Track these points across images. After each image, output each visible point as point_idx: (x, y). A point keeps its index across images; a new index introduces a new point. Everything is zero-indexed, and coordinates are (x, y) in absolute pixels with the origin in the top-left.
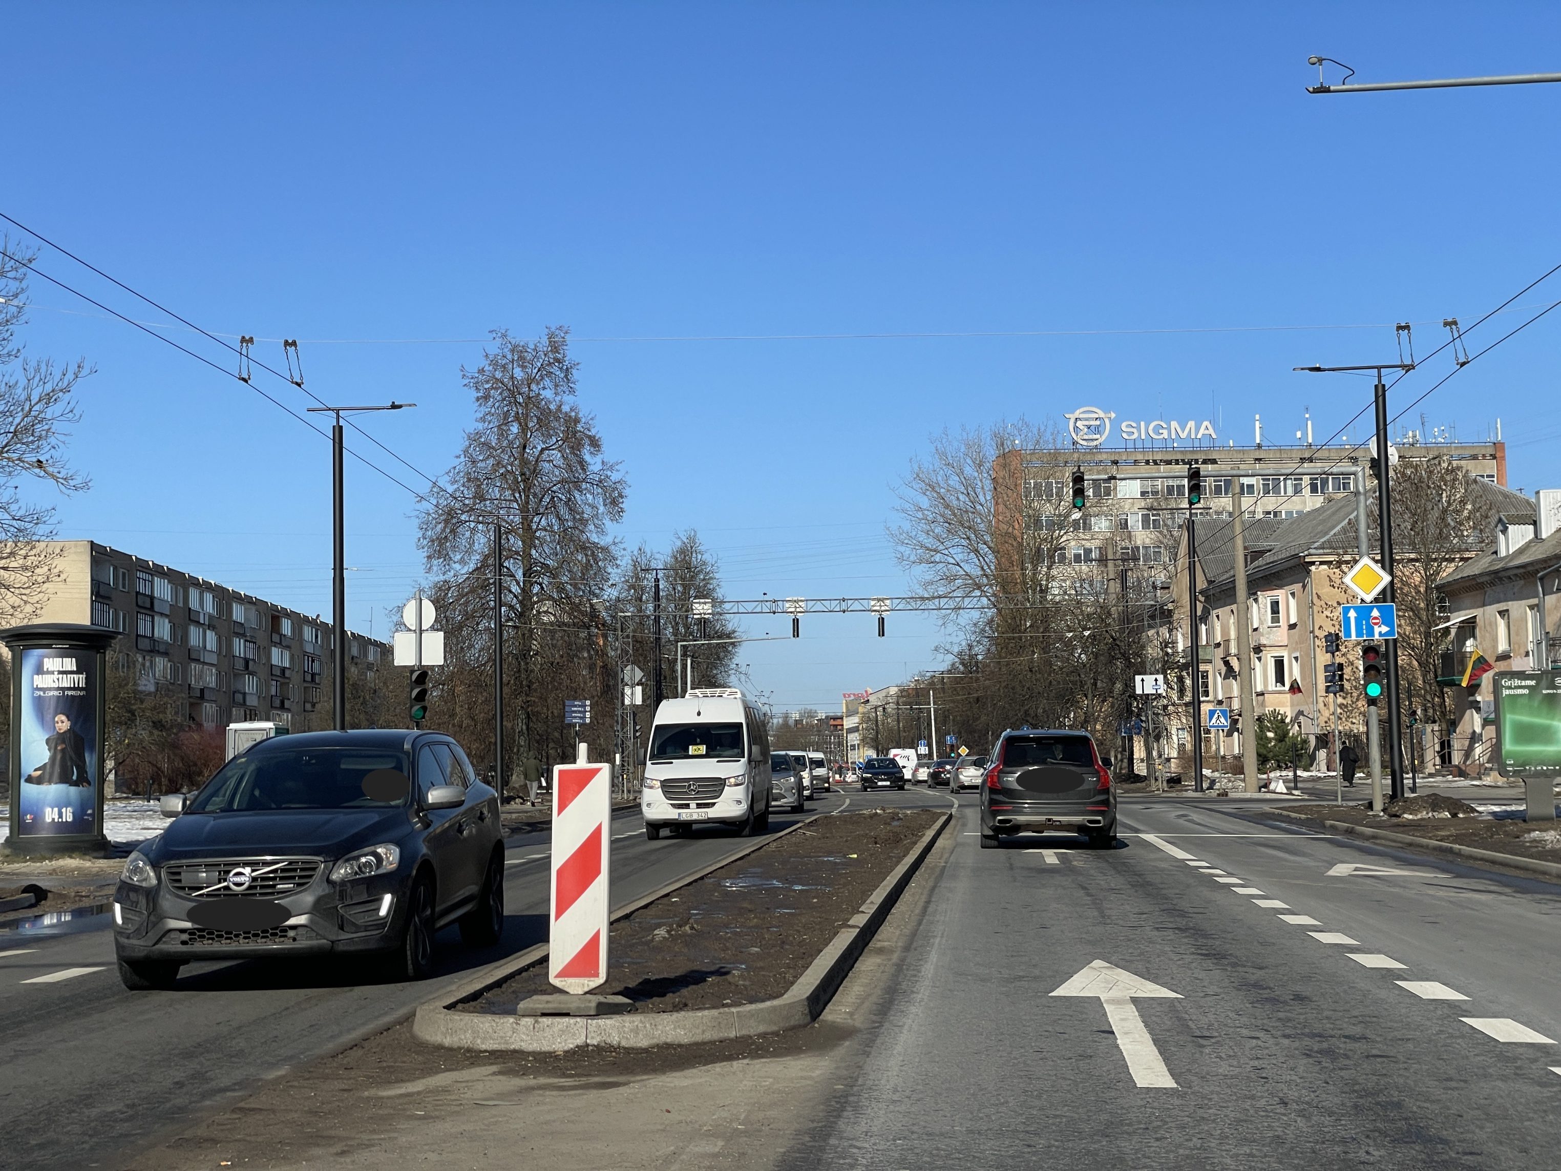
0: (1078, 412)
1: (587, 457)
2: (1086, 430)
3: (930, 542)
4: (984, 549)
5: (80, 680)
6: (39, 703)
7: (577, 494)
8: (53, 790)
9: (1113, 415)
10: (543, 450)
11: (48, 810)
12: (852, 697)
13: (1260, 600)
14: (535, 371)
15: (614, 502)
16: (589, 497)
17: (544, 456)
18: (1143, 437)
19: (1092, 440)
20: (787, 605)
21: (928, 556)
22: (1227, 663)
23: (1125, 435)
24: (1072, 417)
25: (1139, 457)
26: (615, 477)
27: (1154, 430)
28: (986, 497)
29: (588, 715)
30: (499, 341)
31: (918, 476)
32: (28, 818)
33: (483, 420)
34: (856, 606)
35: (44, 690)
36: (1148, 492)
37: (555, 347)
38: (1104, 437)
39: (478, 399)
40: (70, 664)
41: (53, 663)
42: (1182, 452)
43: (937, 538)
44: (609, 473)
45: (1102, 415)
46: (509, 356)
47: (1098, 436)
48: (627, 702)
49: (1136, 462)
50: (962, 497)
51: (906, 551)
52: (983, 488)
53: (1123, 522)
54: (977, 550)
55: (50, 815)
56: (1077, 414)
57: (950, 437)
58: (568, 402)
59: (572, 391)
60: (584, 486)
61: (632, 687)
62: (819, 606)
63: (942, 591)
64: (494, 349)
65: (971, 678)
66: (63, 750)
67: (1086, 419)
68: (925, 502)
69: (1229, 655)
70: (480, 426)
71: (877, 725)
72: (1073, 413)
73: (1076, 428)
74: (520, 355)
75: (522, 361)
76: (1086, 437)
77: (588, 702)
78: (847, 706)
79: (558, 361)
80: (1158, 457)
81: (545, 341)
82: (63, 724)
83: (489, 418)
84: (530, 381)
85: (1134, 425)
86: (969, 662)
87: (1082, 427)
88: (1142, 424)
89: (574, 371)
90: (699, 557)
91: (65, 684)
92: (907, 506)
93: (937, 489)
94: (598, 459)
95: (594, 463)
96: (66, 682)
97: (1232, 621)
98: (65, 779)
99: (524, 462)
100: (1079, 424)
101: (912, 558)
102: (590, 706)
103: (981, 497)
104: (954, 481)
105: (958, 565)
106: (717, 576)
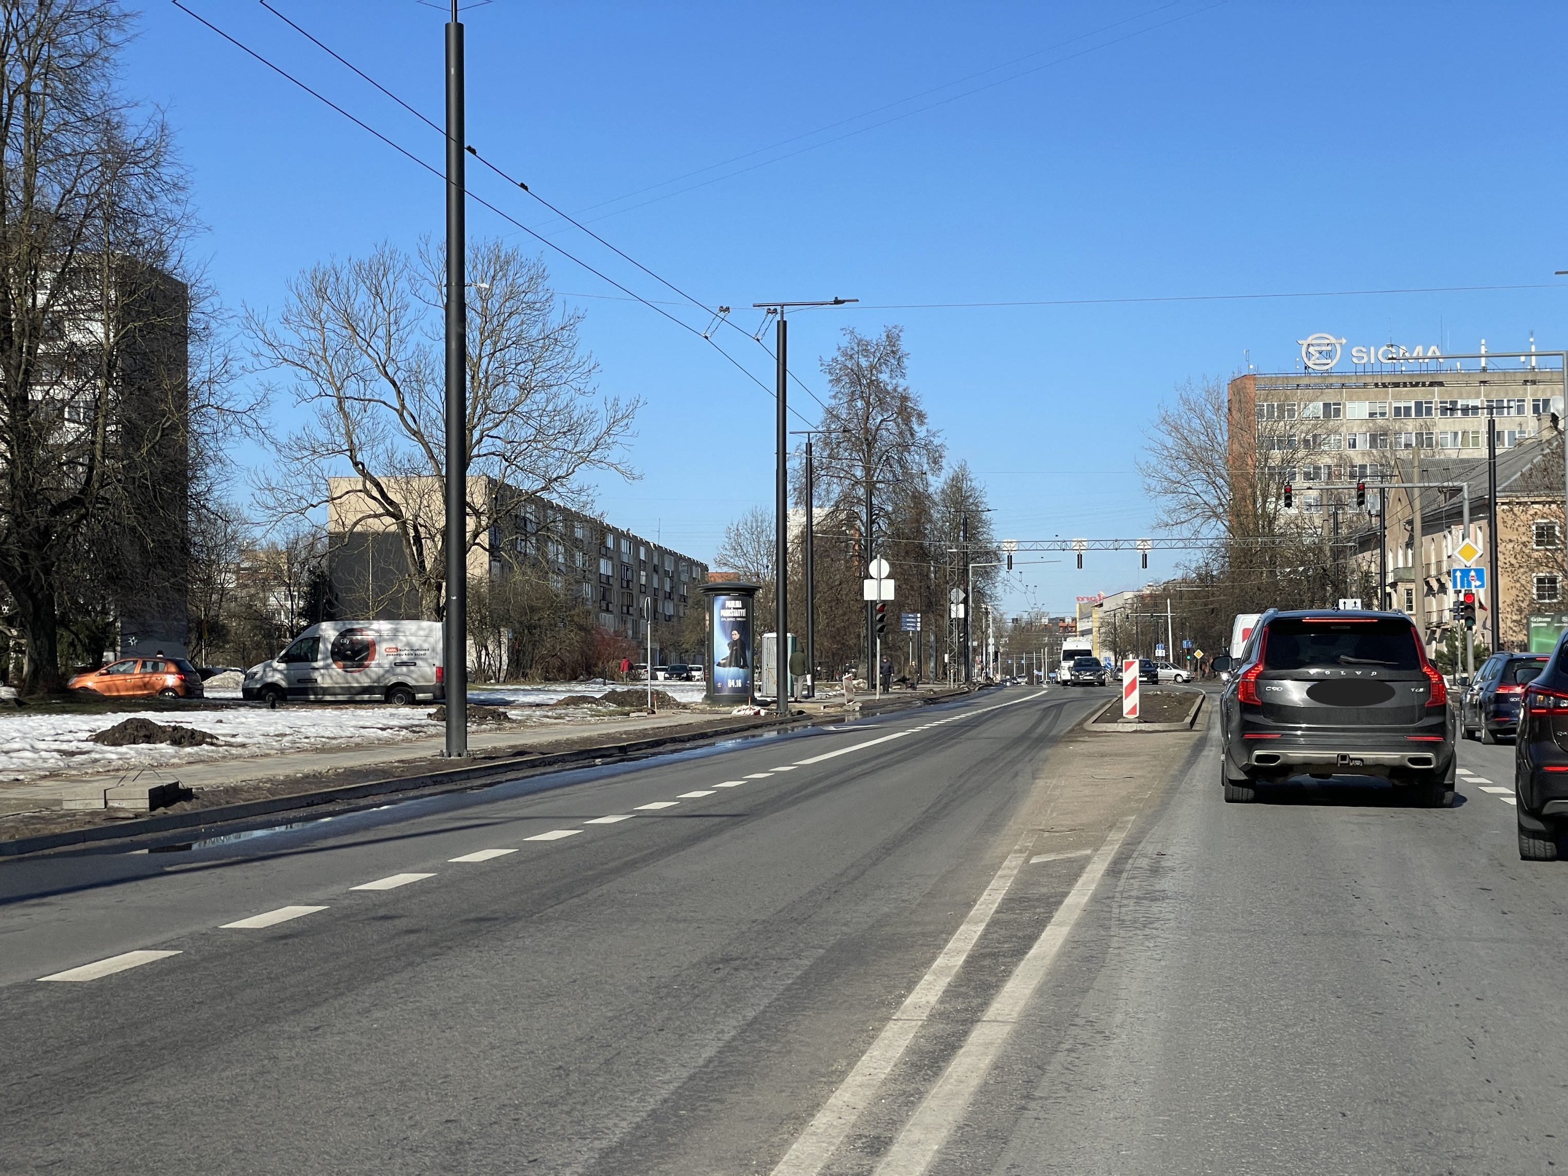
0: (1310, 338)
1: (915, 427)
2: (1318, 355)
3: (1173, 475)
4: (1220, 481)
5: (743, 612)
6: (723, 624)
7: (906, 454)
8: (733, 670)
9: (1344, 341)
10: (882, 421)
11: (729, 681)
12: (1086, 601)
13: (1453, 532)
14: (876, 360)
15: (935, 462)
16: (917, 457)
17: (883, 426)
18: (1372, 361)
19: (1324, 364)
20: (1074, 544)
21: (1172, 488)
22: (1427, 583)
23: (1355, 360)
24: (1305, 343)
25: (1369, 380)
26: (937, 441)
27: (1383, 355)
28: (1223, 437)
29: (919, 625)
30: (848, 337)
31: (1164, 419)
32: (719, 685)
33: (835, 397)
34: (1126, 545)
35: (726, 618)
36: (1376, 414)
37: (892, 339)
38: (1335, 362)
39: (831, 381)
40: (739, 604)
41: (731, 604)
42: (1409, 375)
43: (1180, 471)
44: (932, 439)
45: (1333, 340)
46: (856, 349)
47: (1329, 361)
48: (953, 616)
49: (1365, 385)
50: (1202, 437)
51: (1153, 483)
52: (1220, 429)
53: (1351, 441)
54: (1214, 482)
55: (731, 683)
56: (1309, 340)
57: (1193, 387)
58: (902, 384)
59: (903, 375)
60: (913, 448)
61: (958, 604)
62: (1097, 545)
63: (1183, 517)
64: (845, 342)
65: (1208, 592)
66: (736, 650)
67: (1319, 345)
68: (1170, 442)
69: (1429, 576)
70: (833, 402)
71: (1115, 629)
72: (1306, 339)
73: (1308, 353)
74: (864, 348)
75: (866, 352)
76: (1317, 362)
77: (919, 615)
78: (1080, 609)
79: (893, 352)
80: (1387, 380)
81: (884, 337)
82: (736, 636)
83: (840, 395)
84: (872, 367)
85: (1364, 350)
86: (1205, 578)
87: (1313, 353)
88: (1372, 349)
89: (905, 360)
90: (969, 483)
91: (737, 615)
92: (1154, 445)
93: (1181, 430)
94: (924, 428)
95: (921, 432)
96: (737, 613)
97: (1433, 547)
98: (737, 665)
99: (867, 430)
100: (1311, 349)
101: (1158, 488)
102: (921, 617)
103: (1219, 438)
104: (1196, 424)
105: (1198, 495)
106: (985, 500)
